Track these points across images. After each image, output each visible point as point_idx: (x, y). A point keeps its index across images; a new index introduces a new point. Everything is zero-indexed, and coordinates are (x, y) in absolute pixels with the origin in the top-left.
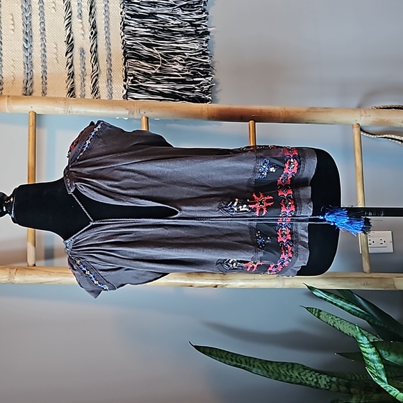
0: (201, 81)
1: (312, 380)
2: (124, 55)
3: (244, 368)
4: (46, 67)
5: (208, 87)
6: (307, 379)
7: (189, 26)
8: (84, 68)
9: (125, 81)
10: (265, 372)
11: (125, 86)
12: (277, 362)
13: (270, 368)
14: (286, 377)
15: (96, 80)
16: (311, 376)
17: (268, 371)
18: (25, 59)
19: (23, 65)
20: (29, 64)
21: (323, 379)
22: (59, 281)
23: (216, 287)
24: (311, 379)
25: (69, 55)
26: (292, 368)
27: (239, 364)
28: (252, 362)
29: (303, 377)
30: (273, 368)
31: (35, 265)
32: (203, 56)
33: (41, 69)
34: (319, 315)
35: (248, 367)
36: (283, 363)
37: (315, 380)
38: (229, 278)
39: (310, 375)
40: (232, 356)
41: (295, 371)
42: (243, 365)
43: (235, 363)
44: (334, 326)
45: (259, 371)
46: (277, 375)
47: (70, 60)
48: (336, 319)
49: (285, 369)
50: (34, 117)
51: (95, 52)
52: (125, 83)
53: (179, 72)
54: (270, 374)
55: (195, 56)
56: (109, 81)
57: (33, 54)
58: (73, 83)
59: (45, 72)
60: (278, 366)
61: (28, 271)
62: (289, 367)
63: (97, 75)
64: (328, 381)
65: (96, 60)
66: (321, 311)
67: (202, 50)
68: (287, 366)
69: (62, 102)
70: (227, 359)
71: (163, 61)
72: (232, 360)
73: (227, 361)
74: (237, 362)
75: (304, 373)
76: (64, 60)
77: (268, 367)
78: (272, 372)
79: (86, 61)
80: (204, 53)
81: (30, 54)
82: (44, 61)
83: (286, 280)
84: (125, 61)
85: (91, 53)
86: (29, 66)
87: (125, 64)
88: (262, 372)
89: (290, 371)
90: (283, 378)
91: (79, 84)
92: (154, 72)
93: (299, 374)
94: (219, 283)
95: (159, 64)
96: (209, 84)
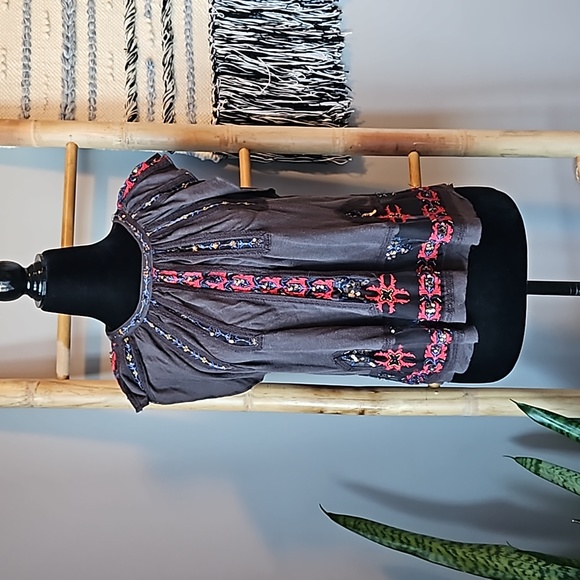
0: (331, 107)
1: (534, 575)
2: (214, 69)
3: (414, 553)
4: (95, 86)
5: (343, 114)
6: (524, 572)
7: (312, 28)
8: (152, 87)
9: (215, 106)
10: (451, 560)
11: (215, 114)
12: (471, 545)
13: (460, 553)
14: (487, 570)
15: (171, 104)
16: (531, 568)
17: (455, 558)
18: (65, 73)
19: (61, 84)
20: (70, 81)
21: (552, 572)
22: (106, 402)
23: (362, 413)
24: (530, 572)
25: (130, 68)
26: (497, 553)
27: (405, 546)
28: (427, 543)
29: (516, 569)
30: (464, 553)
31: (68, 378)
32: (335, 72)
33: (88, 89)
34: (537, 469)
35: (420, 551)
36: (481, 546)
37: (538, 575)
38: (384, 397)
39: (528, 565)
40: (392, 532)
41: (502, 559)
42: (412, 548)
43: (398, 544)
44: (564, 487)
45: (440, 557)
46: (472, 566)
47: (132, 76)
48: (568, 474)
49: (485, 555)
50: (74, 152)
51: (170, 64)
52: (215, 109)
53: (298, 94)
54: (460, 563)
55: (322, 70)
56: (191, 107)
57: (76, 67)
58: (136, 108)
59: (94, 92)
60: (473, 550)
61: (57, 386)
62: (492, 551)
63: (173, 97)
64: (562, 575)
65: (171, 77)
66: (540, 462)
67: (332, 63)
68: (488, 550)
69: (117, 128)
70: (384, 536)
71: (273, 79)
72: (393, 540)
73: (384, 541)
74: (402, 542)
75: (519, 562)
76: (123, 75)
77: (454, 551)
78: (463, 560)
79: (156, 78)
80: (336, 68)
81: (72, 67)
82: (93, 78)
83: (480, 401)
84: (216, 78)
85: (164, 65)
86: (71, 84)
87: (215, 82)
88: (445, 559)
89: (494, 558)
90: (482, 570)
91: (146, 110)
92: (259, 93)
93: (510, 563)
94: (367, 406)
95: (267, 82)
96: (343, 111)
